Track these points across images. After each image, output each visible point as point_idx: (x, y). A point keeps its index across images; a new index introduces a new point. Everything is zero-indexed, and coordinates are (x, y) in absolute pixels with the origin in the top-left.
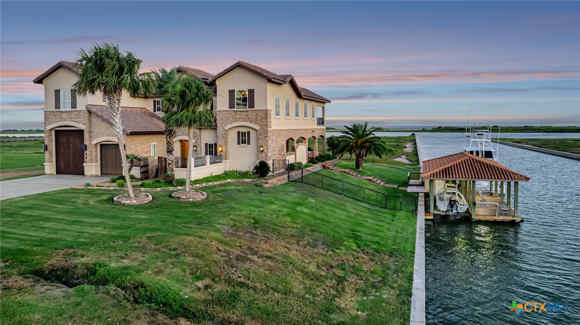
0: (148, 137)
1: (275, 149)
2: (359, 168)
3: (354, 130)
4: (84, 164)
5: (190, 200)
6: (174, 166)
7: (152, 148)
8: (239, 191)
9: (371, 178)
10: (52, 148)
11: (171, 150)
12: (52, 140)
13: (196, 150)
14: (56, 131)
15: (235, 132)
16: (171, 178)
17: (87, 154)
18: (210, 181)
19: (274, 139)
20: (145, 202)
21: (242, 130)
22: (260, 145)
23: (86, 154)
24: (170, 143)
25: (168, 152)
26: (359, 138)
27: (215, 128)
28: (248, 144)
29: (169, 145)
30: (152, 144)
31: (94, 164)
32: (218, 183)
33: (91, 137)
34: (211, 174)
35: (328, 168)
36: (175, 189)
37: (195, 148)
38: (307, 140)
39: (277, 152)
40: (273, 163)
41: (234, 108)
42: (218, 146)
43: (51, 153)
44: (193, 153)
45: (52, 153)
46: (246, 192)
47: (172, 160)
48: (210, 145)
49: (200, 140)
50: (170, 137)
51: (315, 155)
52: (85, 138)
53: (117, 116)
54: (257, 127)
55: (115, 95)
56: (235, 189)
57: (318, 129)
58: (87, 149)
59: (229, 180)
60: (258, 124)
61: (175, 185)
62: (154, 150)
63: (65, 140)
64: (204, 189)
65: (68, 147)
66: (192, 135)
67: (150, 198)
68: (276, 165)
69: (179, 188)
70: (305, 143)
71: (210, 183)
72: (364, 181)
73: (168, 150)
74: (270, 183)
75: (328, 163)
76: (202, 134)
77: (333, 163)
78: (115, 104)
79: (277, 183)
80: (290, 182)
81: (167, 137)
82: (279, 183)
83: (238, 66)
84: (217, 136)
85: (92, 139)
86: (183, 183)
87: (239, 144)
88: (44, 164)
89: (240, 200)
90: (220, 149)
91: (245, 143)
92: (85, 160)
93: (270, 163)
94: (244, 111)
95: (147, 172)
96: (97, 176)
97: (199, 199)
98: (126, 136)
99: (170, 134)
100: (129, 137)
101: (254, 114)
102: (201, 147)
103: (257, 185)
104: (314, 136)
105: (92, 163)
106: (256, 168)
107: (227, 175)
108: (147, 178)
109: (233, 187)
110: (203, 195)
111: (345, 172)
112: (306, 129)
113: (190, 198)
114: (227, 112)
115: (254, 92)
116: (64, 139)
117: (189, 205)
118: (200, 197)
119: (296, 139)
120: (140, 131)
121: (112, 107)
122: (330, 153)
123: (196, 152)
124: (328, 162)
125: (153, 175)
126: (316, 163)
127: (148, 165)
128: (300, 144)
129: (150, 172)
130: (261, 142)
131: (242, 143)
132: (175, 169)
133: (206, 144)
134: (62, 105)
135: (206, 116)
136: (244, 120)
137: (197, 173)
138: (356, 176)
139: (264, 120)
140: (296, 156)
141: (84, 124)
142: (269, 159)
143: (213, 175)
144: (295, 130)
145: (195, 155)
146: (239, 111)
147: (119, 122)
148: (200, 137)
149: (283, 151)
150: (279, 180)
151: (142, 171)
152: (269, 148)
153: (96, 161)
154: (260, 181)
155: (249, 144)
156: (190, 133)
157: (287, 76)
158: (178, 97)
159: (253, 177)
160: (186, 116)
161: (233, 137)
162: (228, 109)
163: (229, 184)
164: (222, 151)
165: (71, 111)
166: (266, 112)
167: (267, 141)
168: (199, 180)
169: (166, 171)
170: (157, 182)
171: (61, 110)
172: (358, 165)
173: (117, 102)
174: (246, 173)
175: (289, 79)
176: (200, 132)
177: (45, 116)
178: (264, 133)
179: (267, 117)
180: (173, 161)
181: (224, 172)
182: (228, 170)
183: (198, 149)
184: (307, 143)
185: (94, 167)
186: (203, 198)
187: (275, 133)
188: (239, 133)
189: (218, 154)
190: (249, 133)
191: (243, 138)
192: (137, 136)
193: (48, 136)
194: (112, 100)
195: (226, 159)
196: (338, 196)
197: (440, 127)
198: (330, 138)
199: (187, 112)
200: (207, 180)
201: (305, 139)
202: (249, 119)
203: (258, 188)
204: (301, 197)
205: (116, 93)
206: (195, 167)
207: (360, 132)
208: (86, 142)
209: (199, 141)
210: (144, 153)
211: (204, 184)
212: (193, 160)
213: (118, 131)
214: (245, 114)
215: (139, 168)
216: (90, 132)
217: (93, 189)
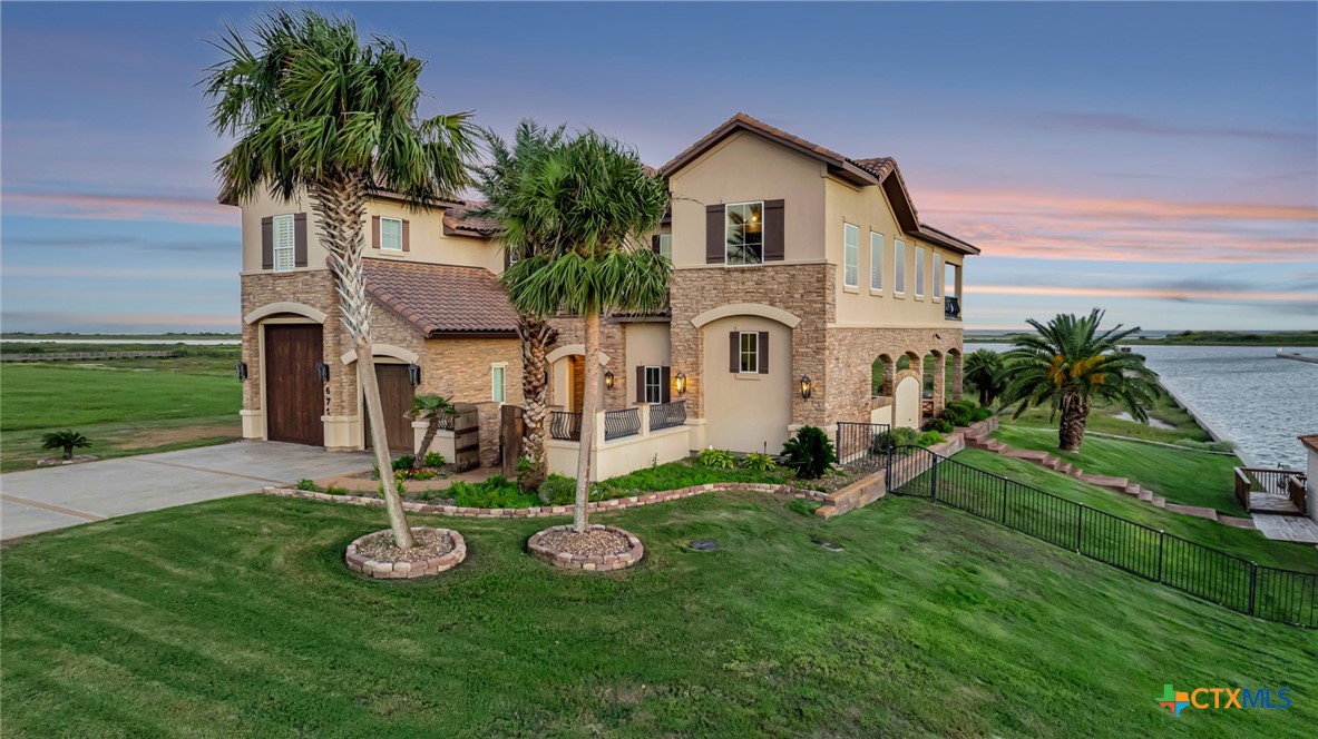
0: (483, 346)
1: (843, 389)
2: (1070, 449)
3: (1061, 331)
4: (323, 418)
5: (586, 566)
6: (548, 434)
7: (495, 378)
8: (745, 529)
9: (1123, 482)
10: (258, 372)
11: (536, 388)
12: (257, 350)
13: (611, 387)
14: (268, 328)
15: (724, 331)
16: (535, 476)
17: (331, 390)
18: (653, 489)
19: (841, 356)
20: (441, 568)
21: (745, 328)
22: (799, 375)
23: (328, 389)
24: (533, 364)
25: (528, 393)
26: (1076, 359)
27: (664, 320)
28: (760, 372)
29: (529, 373)
30: (494, 365)
31: (345, 418)
32: (677, 496)
33: (339, 343)
34: (655, 460)
35: (984, 447)
36: (545, 514)
37: (608, 381)
38: (922, 362)
39: (847, 400)
40: (838, 432)
41: (721, 259)
42: (673, 374)
43: (255, 386)
44: (605, 394)
45: (257, 385)
46: (769, 534)
47: (539, 417)
48: (649, 370)
49: (624, 355)
50: (532, 345)
51: (936, 405)
52: (325, 346)
53: (352, 270)
54: (791, 319)
55: (342, 196)
56: (730, 521)
57: (948, 329)
58: (331, 378)
59: (709, 487)
60: (794, 309)
61: (547, 500)
62: (499, 383)
63: (287, 351)
64: (632, 520)
65: (292, 371)
66: (595, 339)
67: (460, 552)
68: (846, 440)
69: (558, 510)
70: (917, 370)
71: (652, 498)
72: (1107, 492)
73: (528, 387)
74: (841, 504)
75: (978, 430)
76: (627, 341)
77: (988, 429)
78: (344, 227)
79: (859, 502)
80: (895, 499)
81: (523, 347)
82: (864, 500)
83: (738, 129)
84: (670, 345)
85: (342, 348)
86: (569, 494)
87: (734, 369)
88: (241, 412)
89: (756, 575)
90: (678, 385)
91: (753, 369)
92: (326, 407)
93: (830, 431)
94: (752, 270)
95: (474, 448)
96: (355, 451)
97: (616, 566)
98: (422, 341)
99: (533, 336)
100: (430, 344)
101: (783, 277)
102: (625, 378)
103: (797, 509)
104: (937, 349)
105: (341, 414)
106: (789, 448)
107: (698, 465)
108: (473, 467)
109: (724, 514)
110: (631, 546)
111: (1039, 461)
112: (920, 330)
113: (587, 560)
114: (702, 274)
115: (783, 207)
116: (283, 350)
117: (583, 595)
118: (619, 556)
119: (895, 358)
120: (459, 328)
121: (333, 236)
122: (975, 400)
123: (611, 393)
124: (976, 426)
125: (493, 457)
126: (947, 431)
127: (476, 429)
128: (905, 372)
129: (482, 449)
130: (804, 367)
131: (745, 369)
132: (548, 443)
133: (640, 370)
134: (277, 258)
135: (641, 272)
136: (750, 296)
137: (613, 459)
138: (1072, 473)
139: (814, 297)
140: (894, 410)
141: (323, 308)
142: (827, 420)
143: (659, 464)
144: (893, 330)
145: (609, 401)
146: (736, 270)
147: (357, 292)
148: (624, 348)
149: (863, 394)
150: (862, 492)
151: (459, 446)
152: (827, 385)
153: (353, 411)
154: (807, 495)
155: (766, 372)
156: (591, 330)
157: (879, 162)
158: (551, 202)
159: (777, 475)
160: (577, 272)
161: (716, 347)
162: (703, 264)
163: (709, 501)
164: (685, 390)
165: (295, 273)
166: (821, 271)
167: (822, 362)
168: (619, 479)
169: (521, 453)
170: (496, 486)
171: (274, 271)
172: (1066, 440)
173: (349, 219)
174: (755, 462)
175: (885, 172)
176: (624, 333)
177: (243, 288)
178: (812, 338)
179: (824, 288)
180: (541, 421)
181: (688, 455)
182: (700, 447)
183: (619, 383)
184: (922, 371)
185: (346, 427)
186: (631, 562)
187: (845, 337)
188: (734, 336)
189: (673, 400)
190: (764, 336)
191: (748, 353)
192: (452, 342)
193: (250, 341)
194: (332, 214)
195: (696, 415)
196: (1062, 553)
197: (1187, 334)
198: (975, 358)
199: (580, 259)
200: (642, 480)
201: (917, 358)
202: (766, 294)
203: (802, 522)
204: (957, 565)
205: (344, 189)
206: (606, 439)
207: (1079, 341)
208: (329, 359)
209: (620, 359)
210: (472, 392)
211: (634, 500)
212: (601, 416)
213: (354, 322)
214: (755, 277)
215: (452, 434)
216: (338, 330)
217: (313, 502)
